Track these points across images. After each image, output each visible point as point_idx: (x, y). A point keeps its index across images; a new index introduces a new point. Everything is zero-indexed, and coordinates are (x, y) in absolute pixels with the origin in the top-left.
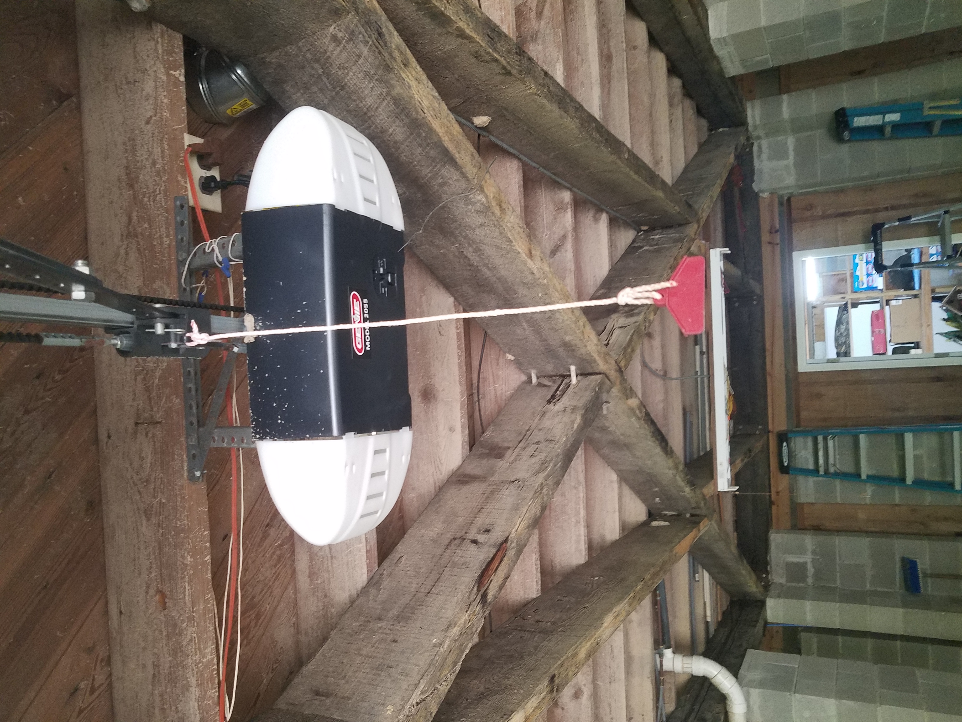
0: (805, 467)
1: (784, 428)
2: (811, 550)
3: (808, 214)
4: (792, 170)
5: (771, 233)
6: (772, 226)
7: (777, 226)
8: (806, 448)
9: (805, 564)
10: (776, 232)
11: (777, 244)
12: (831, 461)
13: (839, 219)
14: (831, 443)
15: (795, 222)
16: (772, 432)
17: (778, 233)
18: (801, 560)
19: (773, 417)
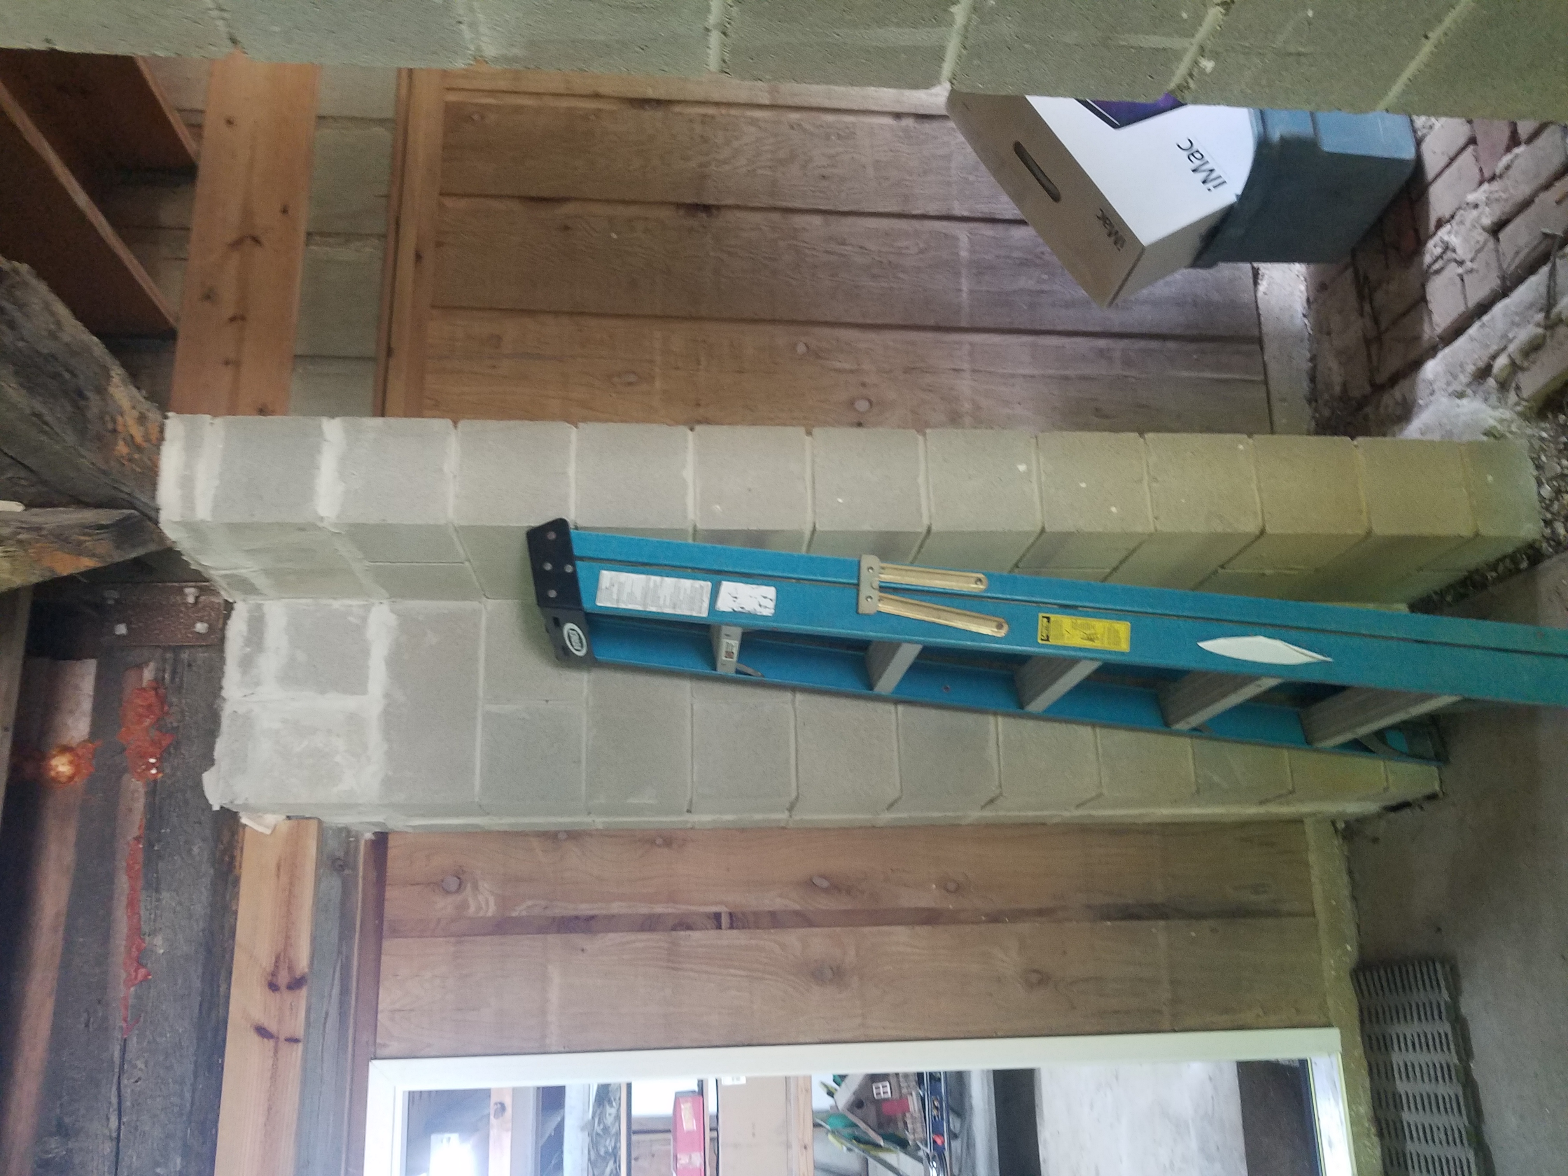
3: (444, 906)
4: (374, 737)
5: (273, 987)
6: (282, 958)
7: (302, 960)
10: (296, 984)
11: (296, 1041)
13: (553, 939)
15: (396, 933)
17: (304, 992)
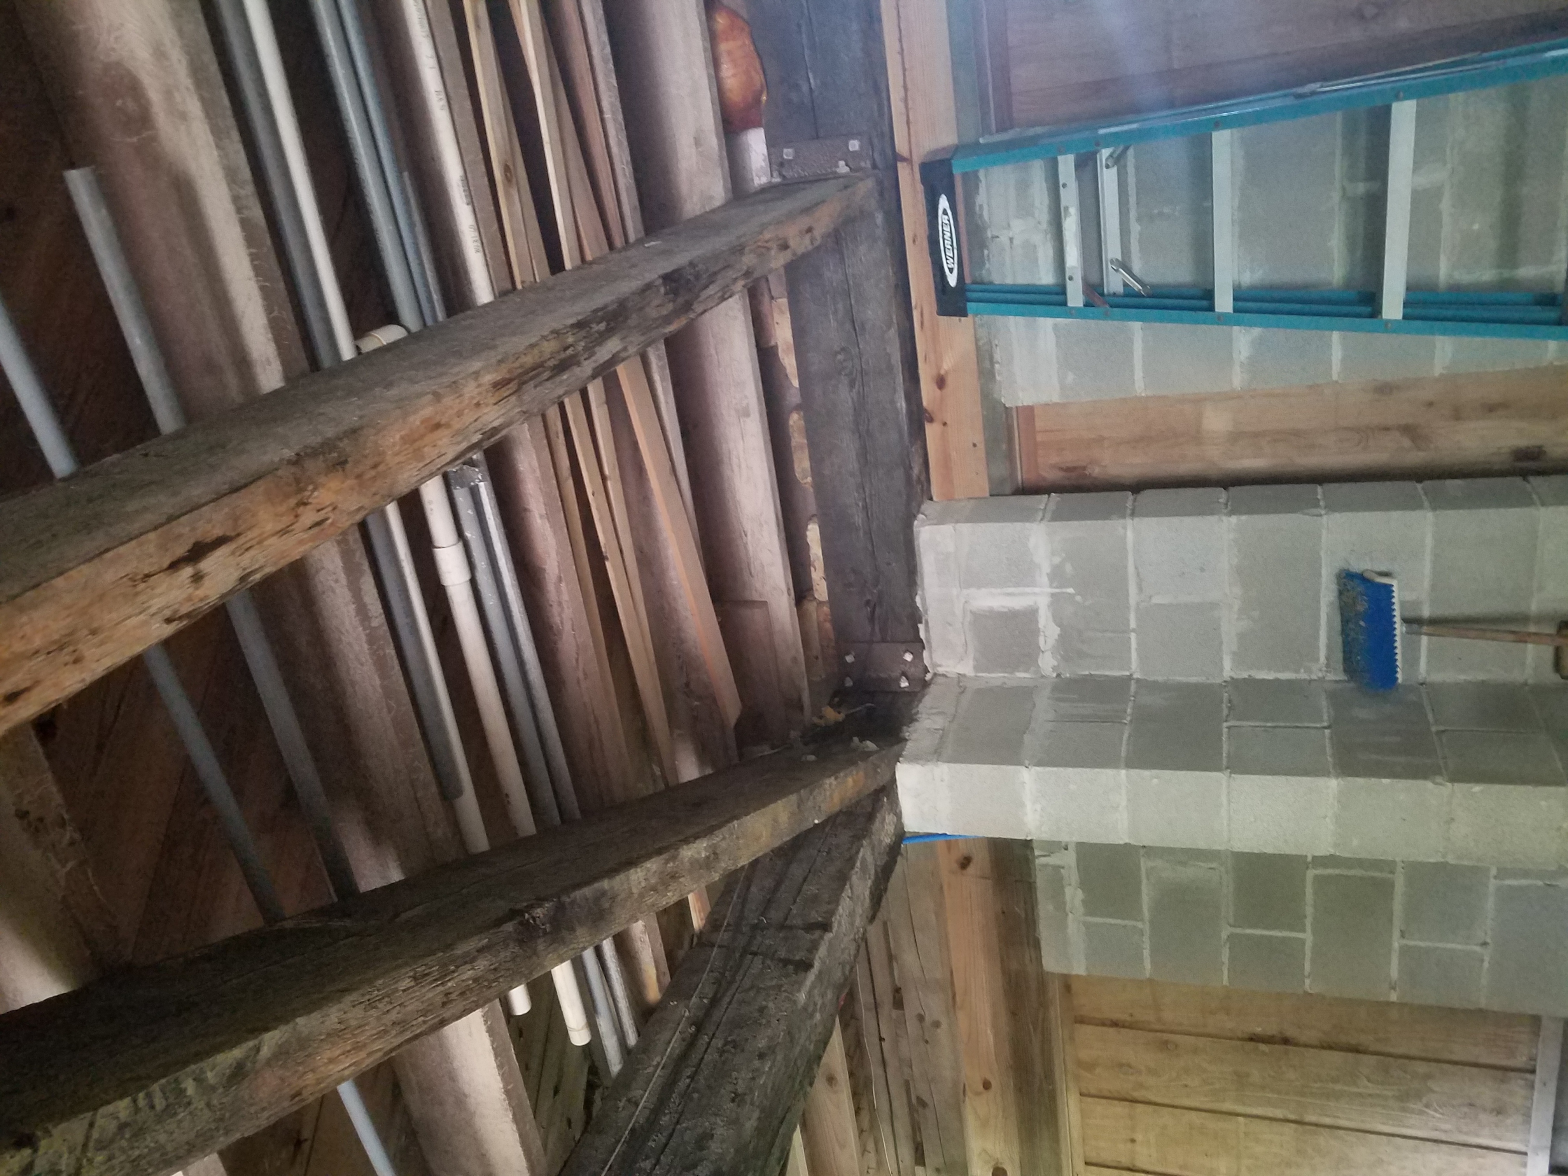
0: (1022, 279)
1: (947, 138)
2: (1046, 568)
8: (1025, 210)
9: (1031, 614)
12: (1112, 250)
14: (1108, 178)
16: (908, 160)
18: (1018, 603)
19: (906, 100)
